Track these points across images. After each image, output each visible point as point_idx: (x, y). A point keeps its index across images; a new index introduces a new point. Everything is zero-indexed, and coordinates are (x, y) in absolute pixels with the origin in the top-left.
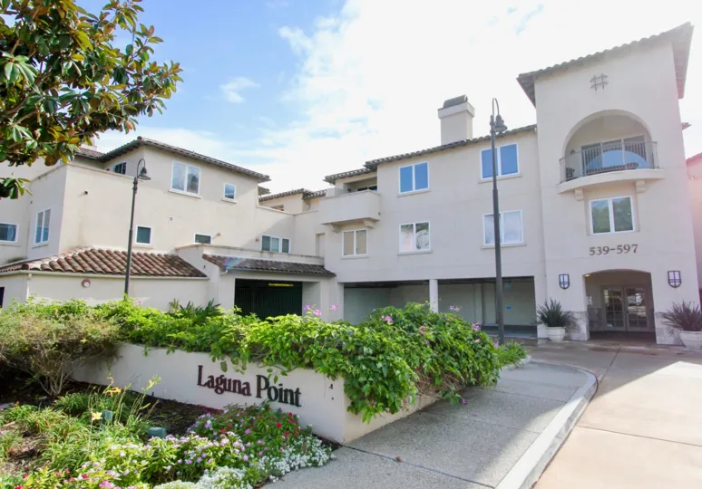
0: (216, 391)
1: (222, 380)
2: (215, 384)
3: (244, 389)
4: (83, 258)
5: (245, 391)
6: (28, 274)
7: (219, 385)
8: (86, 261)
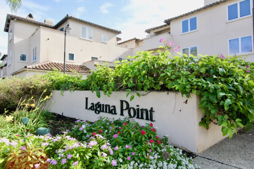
0: (96, 112)
1: (99, 105)
2: (95, 108)
3: (112, 110)
4: (48, 65)
5: (112, 111)
6: (27, 70)
7: (97, 108)
8: (49, 66)
